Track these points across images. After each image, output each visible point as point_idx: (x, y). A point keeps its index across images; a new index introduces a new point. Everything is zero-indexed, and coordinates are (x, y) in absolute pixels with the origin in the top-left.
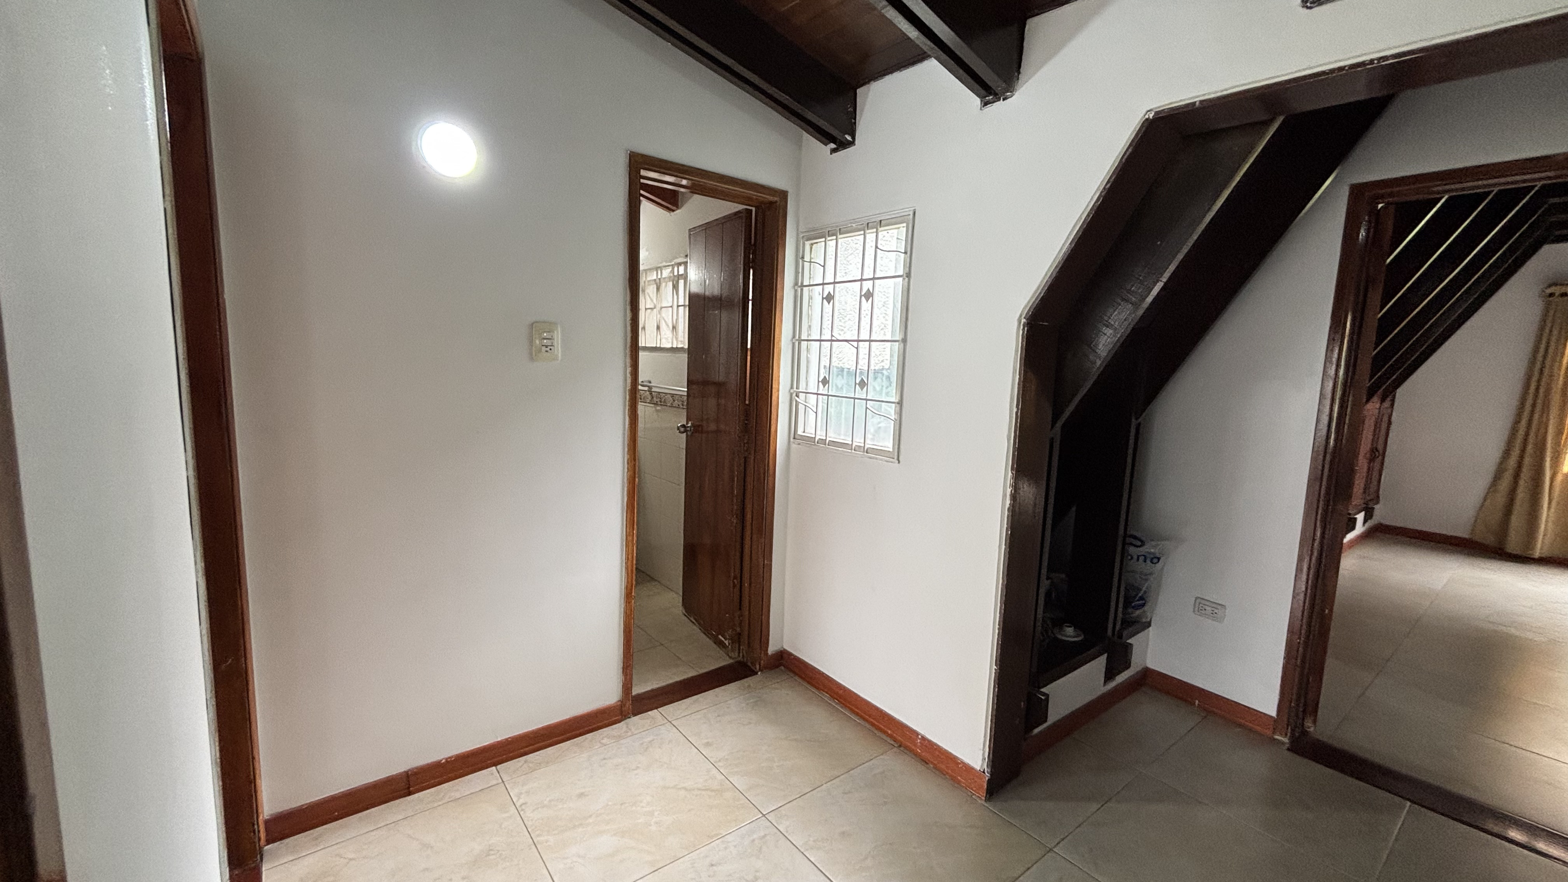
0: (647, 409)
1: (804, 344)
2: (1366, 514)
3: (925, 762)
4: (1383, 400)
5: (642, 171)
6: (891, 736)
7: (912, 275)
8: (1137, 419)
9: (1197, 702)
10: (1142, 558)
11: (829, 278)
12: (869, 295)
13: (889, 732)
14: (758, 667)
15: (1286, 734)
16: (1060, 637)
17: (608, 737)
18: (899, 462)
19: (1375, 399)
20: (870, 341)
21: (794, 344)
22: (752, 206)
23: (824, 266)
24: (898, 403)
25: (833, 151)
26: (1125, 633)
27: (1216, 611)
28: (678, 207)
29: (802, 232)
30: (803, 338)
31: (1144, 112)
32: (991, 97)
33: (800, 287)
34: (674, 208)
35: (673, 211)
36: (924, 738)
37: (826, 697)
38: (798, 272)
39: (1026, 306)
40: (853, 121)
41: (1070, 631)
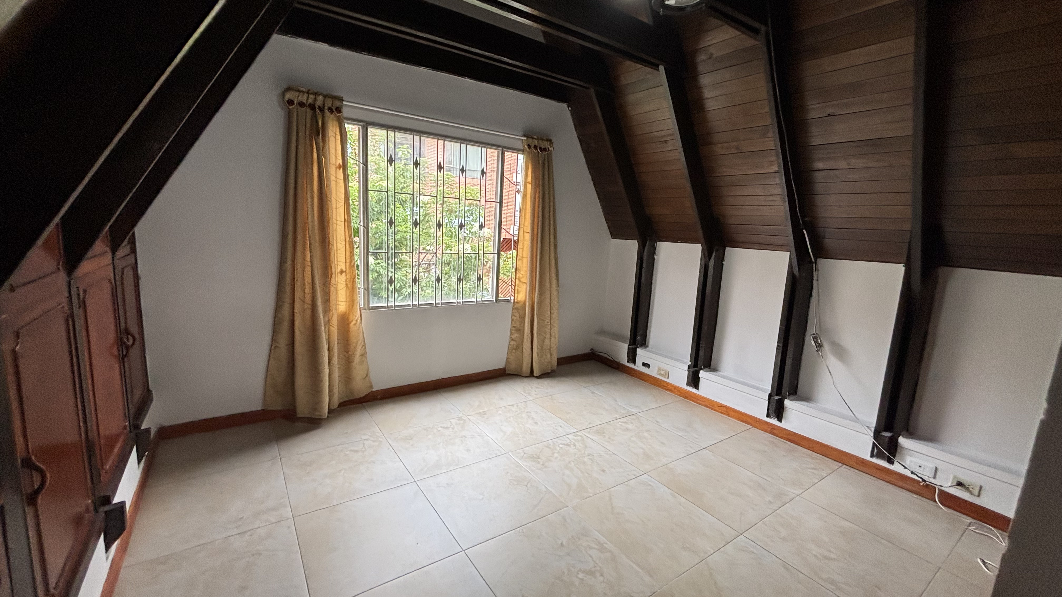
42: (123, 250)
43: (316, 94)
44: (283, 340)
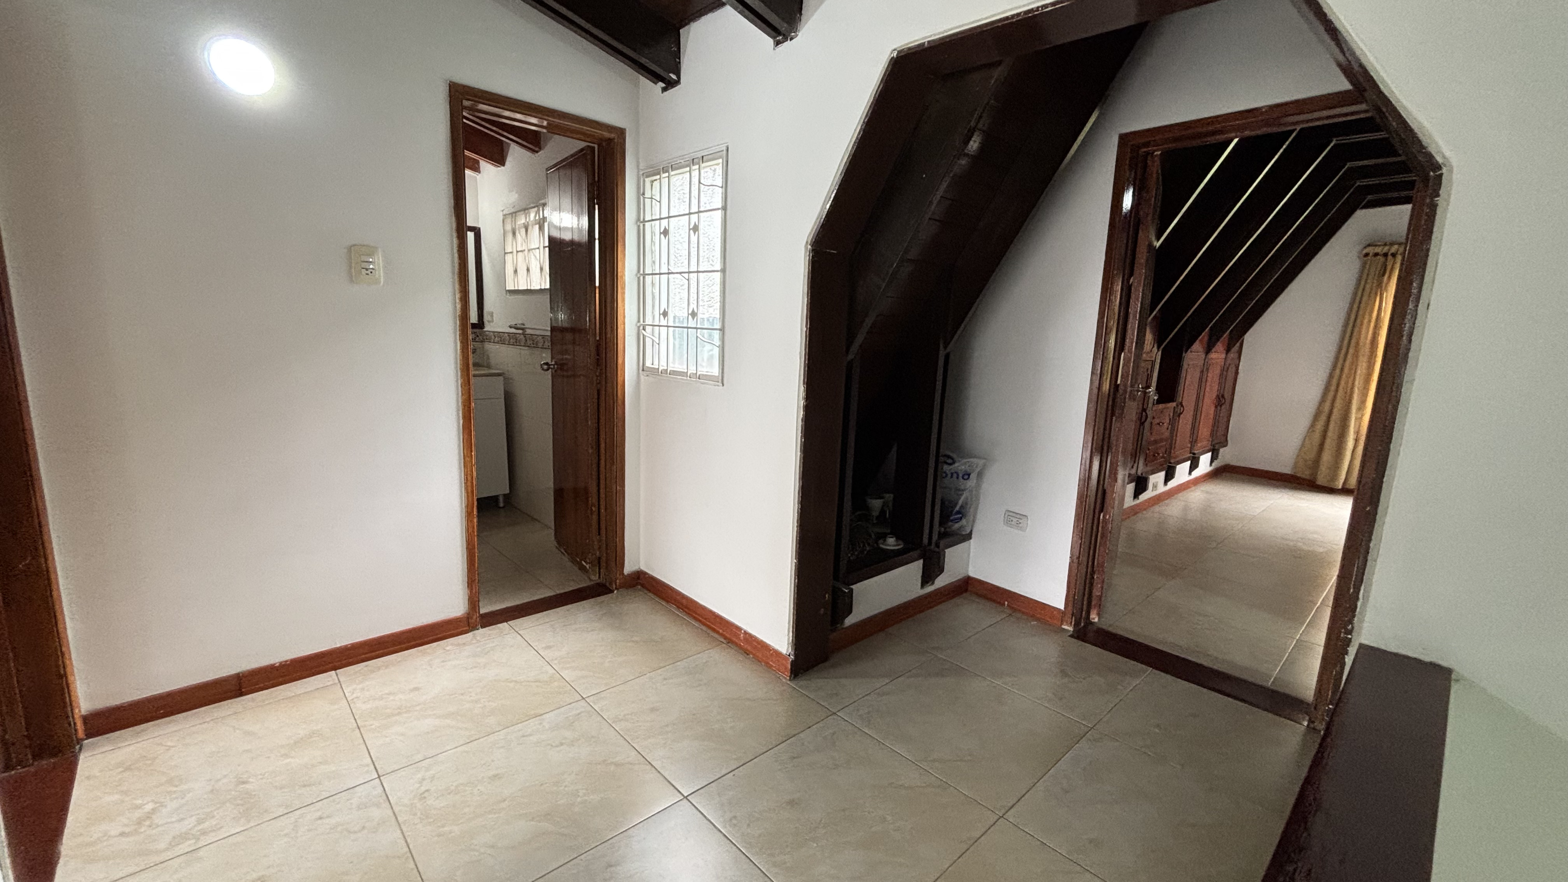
0: (523, 352)
1: (648, 279)
2: (1212, 454)
3: (747, 653)
4: (1228, 350)
5: (464, 101)
6: (722, 635)
7: (728, 207)
8: (945, 348)
9: (1006, 603)
10: (955, 475)
11: (665, 214)
12: (696, 229)
13: (721, 631)
14: (614, 587)
15: (1071, 623)
16: (881, 546)
17: (452, 644)
18: (723, 385)
19: (1220, 347)
20: (698, 272)
21: (639, 278)
22: (594, 143)
23: (660, 202)
24: (720, 330)
25: (664, 90)
26: (942, 543)
27: (1020, 521)
28: (540, 149)
29: (642, 170)
30: (647, 272)
31: (889, 53)
32: (781, 38)
33: (642, 222)
34: (537, 149)
35: (537, 152)
36: (746, 633)
37: (673, 608)
38: (640, 208)
39: (810, 233)
40: (678, 60)
41: (891, 541)
42: (1232, 355)
43: (1392, 244)
44: (1320, 426)
